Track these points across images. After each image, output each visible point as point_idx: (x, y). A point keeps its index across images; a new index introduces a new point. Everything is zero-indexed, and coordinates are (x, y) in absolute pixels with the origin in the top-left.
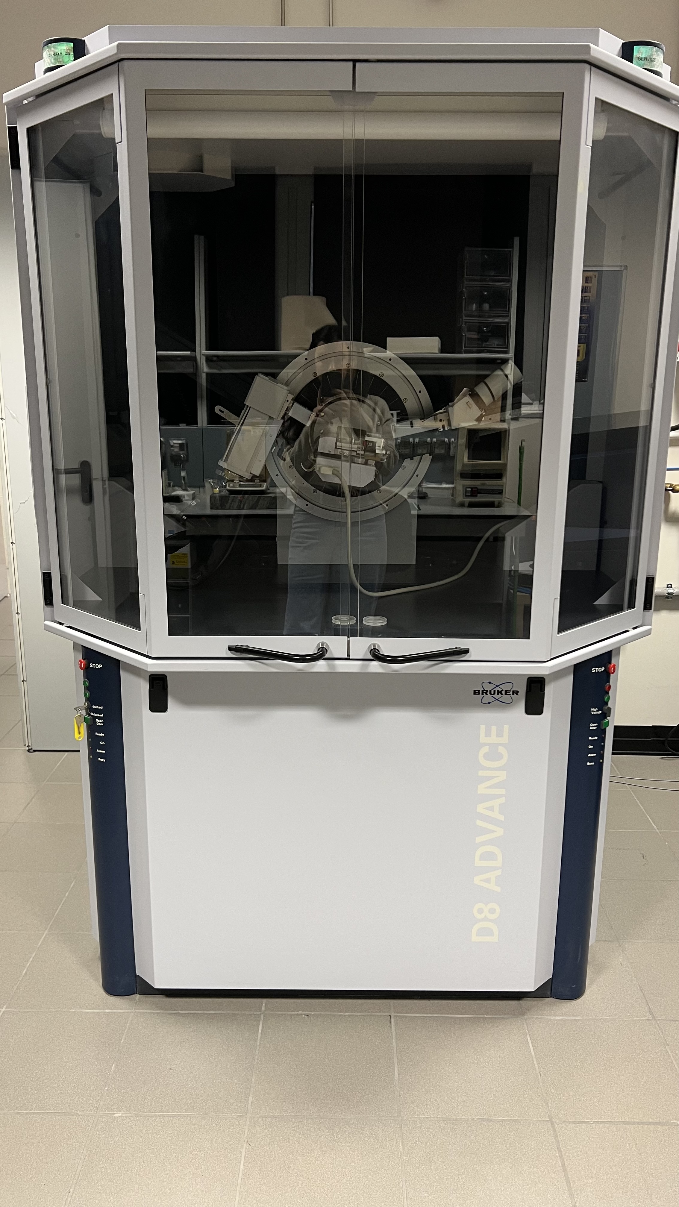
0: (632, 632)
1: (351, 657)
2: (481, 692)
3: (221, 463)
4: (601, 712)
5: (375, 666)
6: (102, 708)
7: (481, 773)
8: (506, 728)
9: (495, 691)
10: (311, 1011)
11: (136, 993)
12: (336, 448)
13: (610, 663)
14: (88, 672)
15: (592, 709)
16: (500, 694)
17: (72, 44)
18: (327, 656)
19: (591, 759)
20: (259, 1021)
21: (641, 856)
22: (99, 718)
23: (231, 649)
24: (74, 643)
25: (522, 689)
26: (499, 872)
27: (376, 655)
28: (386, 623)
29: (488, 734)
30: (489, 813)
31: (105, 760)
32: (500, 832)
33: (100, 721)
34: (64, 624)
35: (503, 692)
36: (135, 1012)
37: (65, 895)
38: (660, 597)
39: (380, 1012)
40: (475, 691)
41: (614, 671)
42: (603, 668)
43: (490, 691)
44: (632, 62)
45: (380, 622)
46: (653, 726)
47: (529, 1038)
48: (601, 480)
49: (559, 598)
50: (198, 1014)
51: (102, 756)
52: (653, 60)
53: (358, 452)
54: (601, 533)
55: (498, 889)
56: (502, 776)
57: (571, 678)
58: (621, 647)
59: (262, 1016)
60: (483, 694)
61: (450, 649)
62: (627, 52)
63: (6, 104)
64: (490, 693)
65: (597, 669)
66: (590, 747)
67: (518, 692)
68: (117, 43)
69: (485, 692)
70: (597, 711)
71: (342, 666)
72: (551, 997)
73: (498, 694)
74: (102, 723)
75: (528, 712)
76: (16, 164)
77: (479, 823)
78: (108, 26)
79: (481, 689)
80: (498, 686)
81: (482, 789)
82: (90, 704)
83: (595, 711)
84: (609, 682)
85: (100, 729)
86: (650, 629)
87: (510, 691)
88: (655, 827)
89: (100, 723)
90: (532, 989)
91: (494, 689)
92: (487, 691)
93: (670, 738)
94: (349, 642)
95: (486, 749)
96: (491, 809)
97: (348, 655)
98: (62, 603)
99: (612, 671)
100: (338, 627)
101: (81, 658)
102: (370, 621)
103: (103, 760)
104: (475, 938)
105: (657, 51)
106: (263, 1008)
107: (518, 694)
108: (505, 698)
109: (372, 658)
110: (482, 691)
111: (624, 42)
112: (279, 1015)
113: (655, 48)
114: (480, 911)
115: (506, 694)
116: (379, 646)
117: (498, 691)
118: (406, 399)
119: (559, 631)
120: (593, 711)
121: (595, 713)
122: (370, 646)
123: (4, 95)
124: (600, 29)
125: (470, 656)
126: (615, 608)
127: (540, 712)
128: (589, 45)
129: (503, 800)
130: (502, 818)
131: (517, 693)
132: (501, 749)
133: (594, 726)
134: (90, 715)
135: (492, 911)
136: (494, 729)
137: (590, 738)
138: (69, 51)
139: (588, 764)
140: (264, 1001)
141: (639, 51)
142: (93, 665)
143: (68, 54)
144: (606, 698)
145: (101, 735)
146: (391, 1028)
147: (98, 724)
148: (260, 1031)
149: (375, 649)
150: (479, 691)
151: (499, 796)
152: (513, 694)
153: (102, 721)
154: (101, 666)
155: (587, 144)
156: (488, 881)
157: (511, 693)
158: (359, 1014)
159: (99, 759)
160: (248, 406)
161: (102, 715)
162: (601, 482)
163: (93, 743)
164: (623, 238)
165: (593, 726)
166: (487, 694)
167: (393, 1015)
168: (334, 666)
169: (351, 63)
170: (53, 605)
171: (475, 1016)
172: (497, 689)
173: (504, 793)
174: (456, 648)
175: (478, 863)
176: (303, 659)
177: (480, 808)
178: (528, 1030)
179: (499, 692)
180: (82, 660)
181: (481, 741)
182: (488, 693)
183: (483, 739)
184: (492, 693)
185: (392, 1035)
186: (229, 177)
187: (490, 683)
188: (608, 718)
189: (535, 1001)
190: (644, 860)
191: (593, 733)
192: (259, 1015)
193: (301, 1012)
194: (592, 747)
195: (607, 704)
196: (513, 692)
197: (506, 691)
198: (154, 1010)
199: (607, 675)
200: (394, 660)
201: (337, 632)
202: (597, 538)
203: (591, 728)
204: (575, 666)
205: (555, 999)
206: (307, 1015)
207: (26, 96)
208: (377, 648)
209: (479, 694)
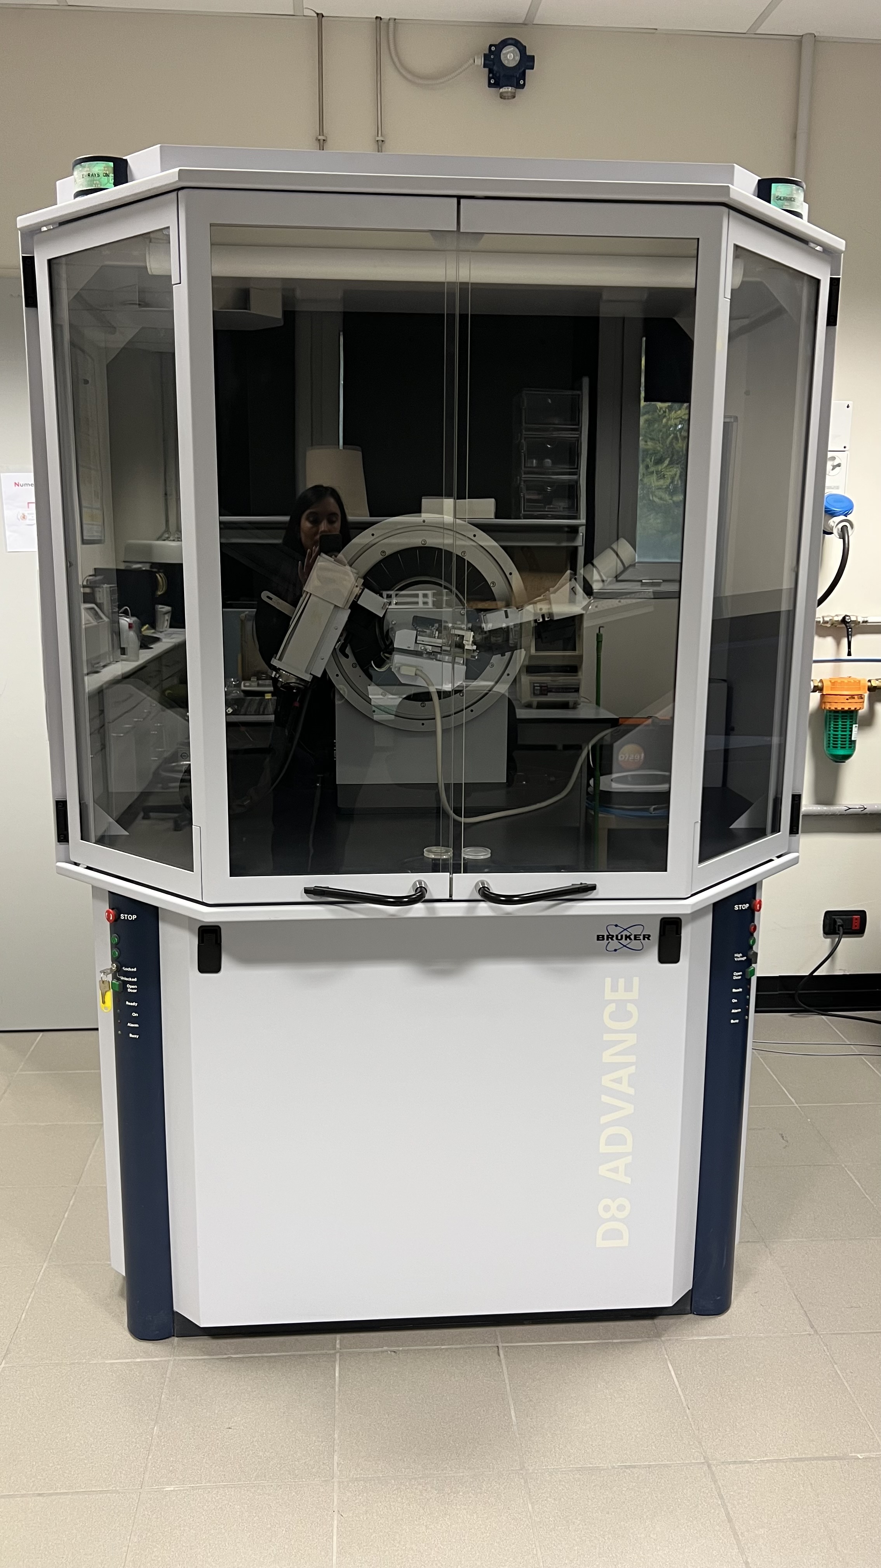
0: (777, 862)
1: (454, 898)
2: (605, 937)
4: (745, 958)
5: (485, 909)
6: (135, 969)
7: (607, 1037)
8: (636, 980)
9: (622, 936)
10: (399, 1347)
11: (174, 1336)
12: (416, 642)
13: (754, 898)
14: (116, 924)
15: (735, 955)
16: (628, 939)
17: (111, 164)
18: (427, 897)
19: (735, 1016)
20: (335, 1362)
21: (780, 1136)
22: (132, 983)
23: (307, 891)
24: (93, 887)
25: (655, 932)
26: (629, 1159)
27: (487, 895)
28: (489, 855)
29: (615, 989)
30: (615, 1086)
31: (138, 1036)
32: (629, 1109)
33: (133, 987)
34: (80, 864)
35: (632, 937)
36: (175, 1360)
37: (64, 1215)
38: (807, 816)
39: (484, 1343)
40: (598, 936)
41: (760, 907)
42: (748, 905)
43: (617, 936)
44: (769, 202)
45: (483, 854)
47: (670, 1365)
48: (725, 678)
49: (700, 821)
50: (256, 1357)
51: (133, 1031)
52: (793, 199)
53: (444, 648)
54: (727, 743)
55: (628, 1180)
56: (632, 1039)
57: (709, 918)
58: (763, 881)
59: (338, 1355)
60: (607, 940)
61: (573, 885)
62: (764, 190)
63: (20, 229)
64: (617, 939)
65: (740, 906)
66: (734, 1001)
67: (649, 936)
68: (177, 169)
69: (610, 937)
70: (741, 957)
71: (444, 910)
72: (691, 1313)
73: (626, 939)
74: (135, 989)
75: (662, 959)
76: (31, 301)
77: (605, 1098)
78: (159, 145)
79: (606, 934)
80: (625, 929)
81: (607, 1057)
82: (119, 965)
83: (739, 957)
84: (753, 922)
85: (132, 997)
86: (798, 857)
87: (640, 935)
88: (793, 1100)
89: (132, 989)
90: (669, 1304)
91: (622, 934)
92: (613, 936)
94: (451, 880)
95: (612, 1007)
96: (619, 1081)
98: (82, 839)
99: (758, 908)
101: (107, 908)
102: (469, 854)
103: (135, 1036)
104: (600, 1243)
105: (798, 190)
106: (338, 1346)
107: (650, 938)
108: (635, 944)
109: (479, 898)
110: (607, 936)
111: (760, 178)
112: (359, 1354)
113: (794, 187)
114: (607, 1208)
115: (635, 939)
116: (488, 884)
117: (626, 935)
118: (493, 583)
119: (701, 860)
120: (736, 957)
121: (739, 959)
122: (477, 884)
123: (19, 218)
124: (735, 165)
125: (597, 894)
126: (756, 833)
127: (676, 960)
128: (728, 186)
129: (632, 1069)
130: (631, 1091)
131: (648, 937)
132: (631, 1007)
133: (739, 976)
134: (119, 979)
135: (621, 1208)
136: (621, 982)
137: (734, 990)
138: (107, 172)
139: (732, 1021)
140: (338, 1337)
141: (777, 190)
142: (124, 916)
143: (107, 175)
144: (751, 941)
145: (134, 1004)
146: (500, 1361)
147: (129, 990)
148: (337, 1375)
149: (484, 887)
150: (603, 936)
151: (627, 1065)
152: (644, 939)
153: (136, 987)
154: (135, 917)
155: (726, 296)
156: (615, 1170)
157: (641, 937)
158: (459, 1346)
159: (131, 1035)
160: (308, 592)
161: (135, 980)
162: (724, 680)
163: (121, 1015)
164: (747, 393)
165: (737, 976)
166: (612, 940)
167: (500, 1345)
168: (433, 910)
169: (455, 200)
170: (68, 841)
171: (601, 1341)
172: (624, 933)
173: (635, 1061)
174: (581, 884)
175: (603, 1149)
176: (398, 901)
177: (606, 1081)
178: (667, 1354)
179: (627, 937)
180: (111, 910)
181: (606, 998)
182: (614, 938)
183: (608, 995)
184: (619, 938)
185: (503, 1370)
186: (279, 315)
187: (616, 926)
188: (753, 965)
189: (672, 1319)
190: (783, 1141)
191: (737, 984)
192: (335, 1354)
193: (385, 1348)
194: (736, 1001)
195: (751, 947)
196: (644, 936)
197: (635, 936)
198: (198, 1356)
199: (752, 911)
200: (509, 900)
201: (436, 867)
202: (722, 747)
203: (735, 978)
204: (715, 905)
205: (696, 1316)
206: (394, 1352)
207: (45, 223)
208: (486, 886)
209: (603, 939)
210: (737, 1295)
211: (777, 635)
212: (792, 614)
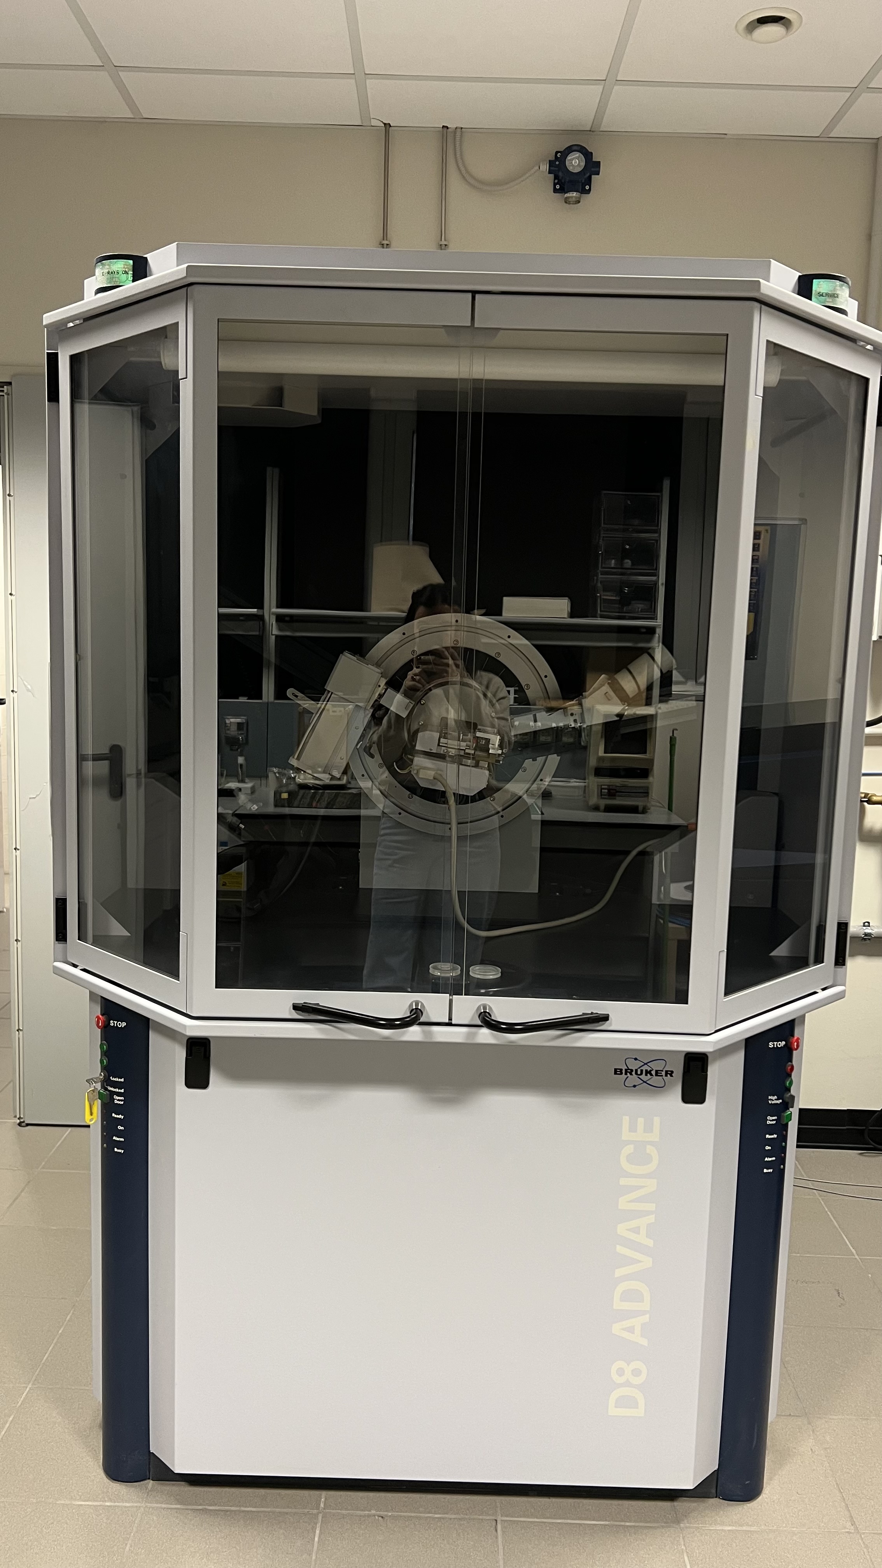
0: (822, 995)
1: (454, 1022)
2: (624, 1071)
3: (293, 762)
4: (781, 1101)
5: (485, 1035)
6: (122, 1080)
7: (623, 1181)
8: (657, 1120)
9: (642, 1071)
10: (387, 1511)
11: (149, 1479)
12: (439, 745)
13: (792, 1035)
14: (107, 1032)
15: (770, 1097)
16: (648, 1075)
17: (131, 262)
18: (422, 1020)
19: (769, 1165)
20: (316, 1524)
21: (836, 1293)
22: (119, 1094)
23: (296, 1007)
24: (89, 991)
25: (678, 1069)
26: (646, 1318)
27: (487, 1021)
28: (499, 975)
29: (633, 1129)
30: (633, 1236)
31: (123, 1151)
32: (647, 1262)
33: (120, 1098)
34: (78, 966)
35: (653, 1073)
36: (146, 1507)
37: (58, 1331)
38: (856, 938)
39: (482, 1514)
40: (616, 1070)
41: (798, 1046)
42: (784, 1043)
43: (636, 1071)
44: (811, 300)
45: (492, 973)
46: (848, 1110)
47: (686, 1558)
48: (777, 792)
49: (726, 950)
50: (233, 1511)
51: (118, 1145)
52: (836, 296)
53: (467, 751)
54: (777, 859)
55: (644, 1342)
56: (652, 1185)
57: (742, 1054)
58: (806, 1014)
59: (320, 1516)
60: (626, 1074)
61: (584, 1014)
62: (804, 287)
63: (46, 326)
64: (636, 1073)
65: (775, 1043)
66: (768, 1148)
67: (672, 1072)
68: (186, 265)
69: (629, 1071)
70: (776, 1100)
71: (442, 1034)
72: (716, 1497)
73: (646, 1075)
74: (122, 1100)
75: (686, 1099)
76: (54, 396)
77: (619, 1249)
78: (177, 243)
79: (624, 1068)
80: (646, 1064)
81: (623, 1203)
82: (107, 1074)
83: (773, 1100)
84: (791, 1061)
85: (118, 1109)
86: (844, 991)
87: (662, 1071)
88: (853, 1251)
89: (119, 1100)
90: (690, 1486)
91: (641, 1068)
92: (632, 1070)
93: (871, 1127)
94: (451, 1001)
95: (629, 1149)
96: (636, 1230)
97: (450, 1019)
98: (79, 939)
99: (795, 1047)
100: (437, 981)
101: (99, 1013)
102: (478, 972)
103: (120, 1151)
104: (613, 1411)
105: (841, 286)
106: (322, 1505)
107: (673, 1075)
108: (655, 1080)
109: (480, 1023)
110: (626, 1070)
111: (801, 274)
112: (344, 1517)
113: (838, 282)
114: (621, 1372)
115: (656, 1075)
116: (490, 1008)
117: (646, 1070)
118: (527, 685)
119: (727, 994)
120: (770, 1100)
121: (773, 1102)
122: (479, 1008)
123: (44, 316)
124: (771, 260)
125: (611, 1025)
126: (798, 962)
127: (701, 1100)
128: (759, 281)
129: (651, 1219)
130: (650, 1243)
131: (670, 1073)
132: (650, 1149)
133: (773, 1120)
134: (106, 1089)
135: (636, 1373)
136: (641, 1121)
137: (767, 1136)
138: (127, 270)
139: (765, 1171)
140: (324, 1494)
141: (818, 286)
142: (114, 1023)
143: (126, 273)
144: (788, 1083)
145: (120, 1116)
146: (497, 1538)
147: (116, 1102)
148: (316, 1539)
149: (485, 1012)
150: (621, 1070)
151: (646, 1213)
152: (666, 1075)
153: (122, 1098)
154: (124, 1024)
155: (757, 394)
156: (631, 1330)
157: (663, 1073)
158: (453, 1516)
159: (116, 1150)
160: (329, 692)
161: (122, 1091)
162: (776, 794)
163: (108, 1127)
164: (802, 495)
165: (771, 1120)
166: (631, 1074)
167: (499, 1518)
168: (430, 1033)
169: (470, 295)
170: (66, 941)
171: (612, 1523)
172: (645, 1068)
173: (654, 1209)
174: (592, 1013)
175: (618, 1305)
176: (390, 1024)
177: (622, 1229)
178: (684, 1545)
179: (647, 1072)
180: (101, 1016)
181: (624, 1138)
182: (634, 1073)
183: (626, 1135)
184: (639, 1073)
185: (498, 1550)
186: (315, 412)
187: (636, 1059)
188: (791, 1109)
189: (695, 1502)
190: (838, 1298)
191: (771, 1129)
192: (316, 1515)
193: (373, 1512)
194: (770, 1148)
195: (789, 1090)
196: (667, 1072)
197: (657, 1072)
198: (171, 1504)
199: (788, 1052)
200: (511, 1028)
201: (436, 987)
202: (772, 864)
203: (769, 1122)
204: (747, 1040)
205: (721, 1501)
206: (382, 1517)
207: (71, 319)
208: (488, 1011)
209: (621, 1073)
210: (771, 1479)
211: (821, 748)
212: (837, 726)
